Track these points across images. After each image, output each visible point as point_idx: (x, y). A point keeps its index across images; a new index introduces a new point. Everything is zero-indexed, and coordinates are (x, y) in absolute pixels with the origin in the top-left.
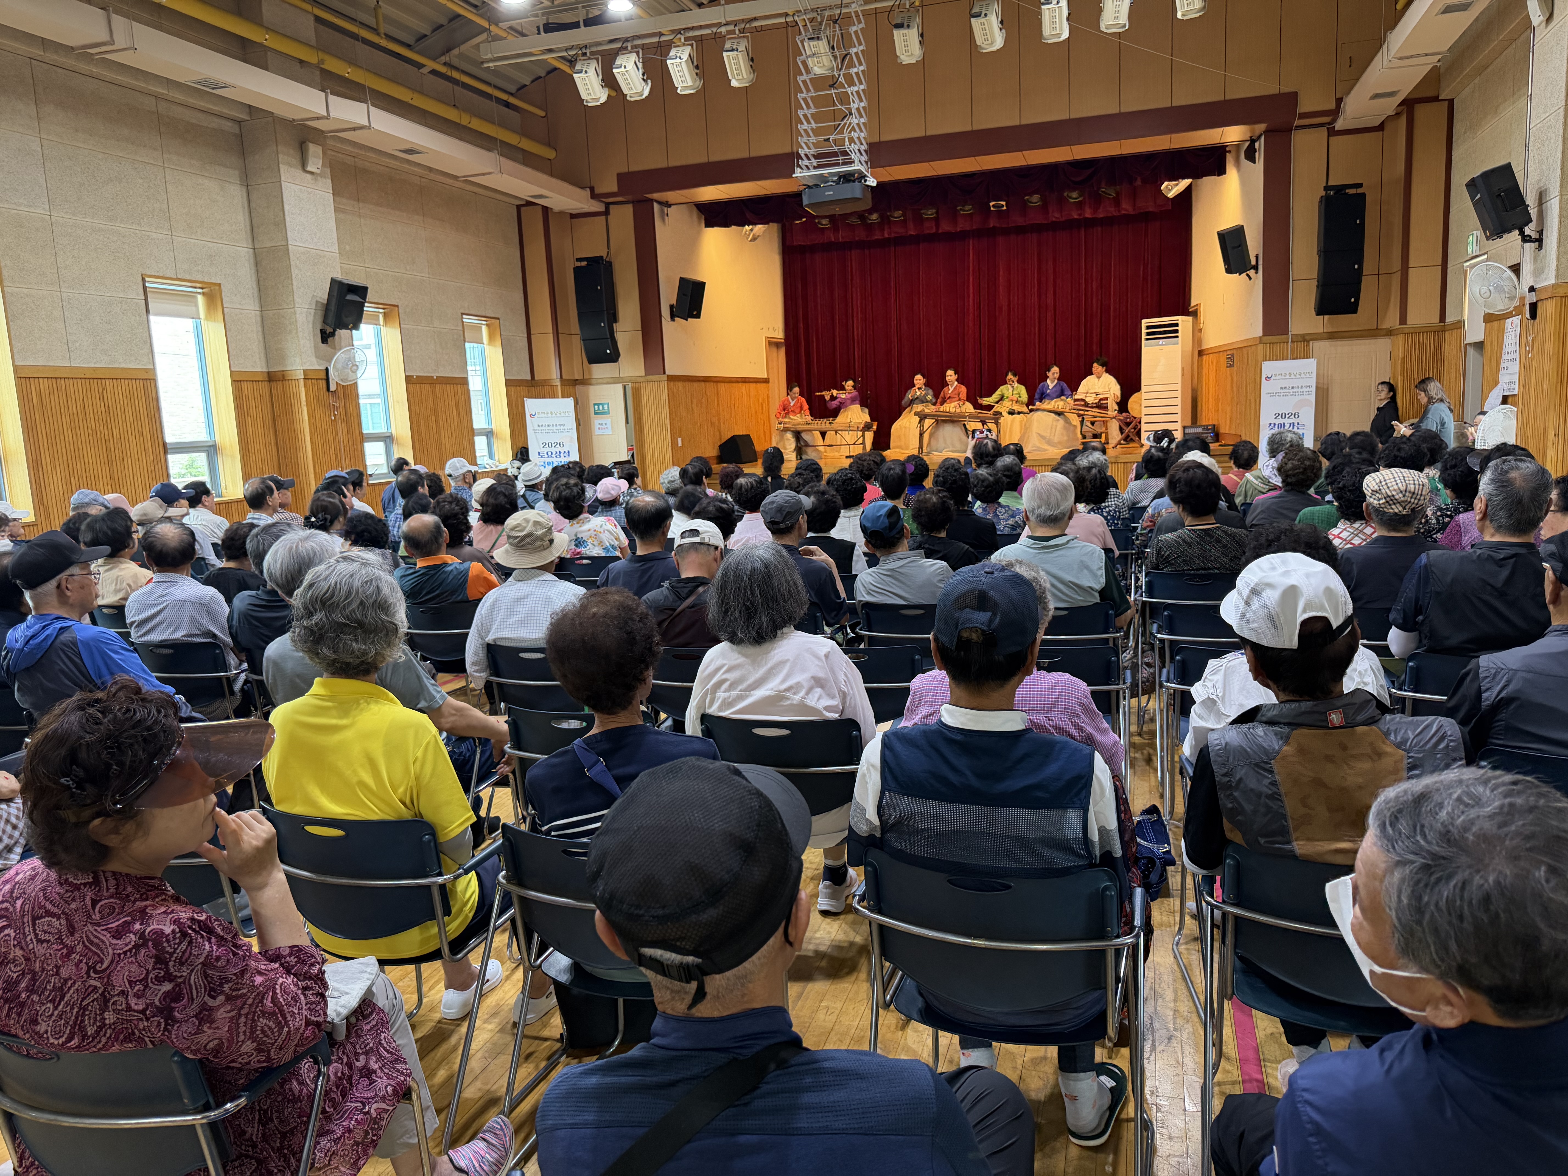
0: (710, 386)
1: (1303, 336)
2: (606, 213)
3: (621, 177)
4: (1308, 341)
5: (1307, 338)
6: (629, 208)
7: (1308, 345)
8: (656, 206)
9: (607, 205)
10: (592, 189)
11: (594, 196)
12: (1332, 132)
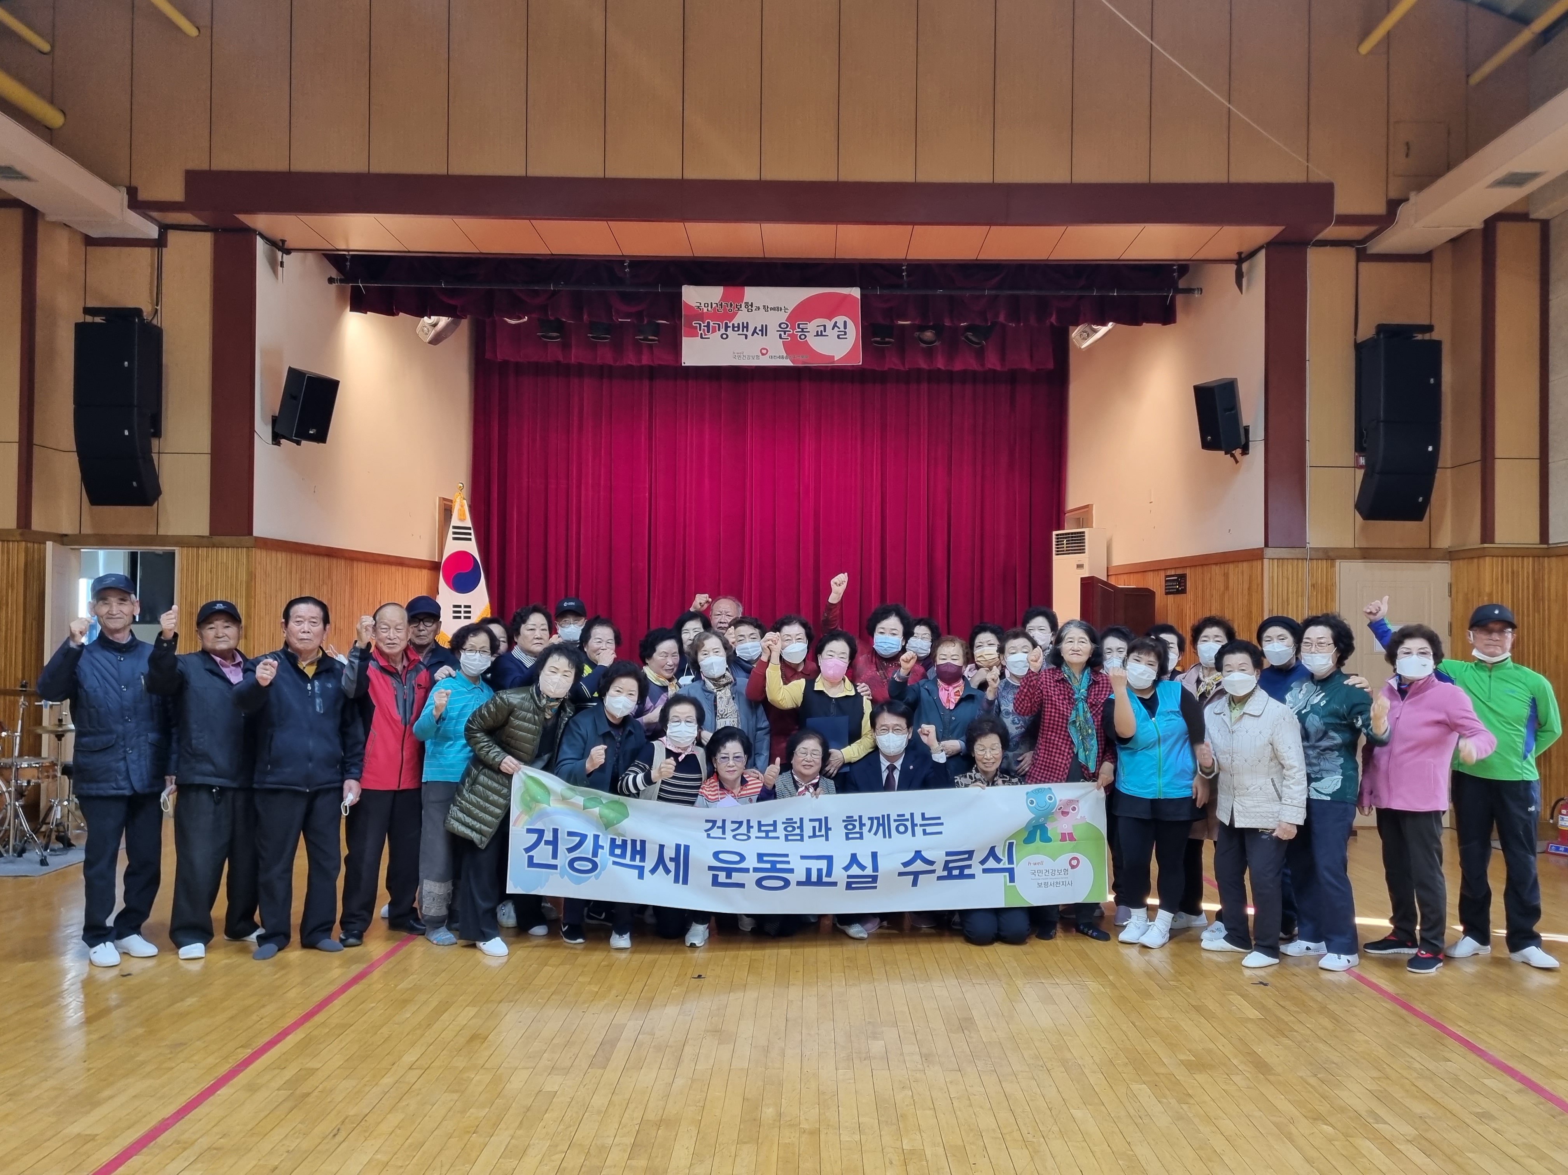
0: (339, 567)
1: (1326, 551)
2: (160, 243)
3: (193, 178)
4: (1333, 559)
5: (1331, 554)
6: (205, 240)
7: (1333, 566)
8: (260, 245)
9: (164, 228)
10: (132, 192)
11: (136, 204)
12: (1362, 256)
